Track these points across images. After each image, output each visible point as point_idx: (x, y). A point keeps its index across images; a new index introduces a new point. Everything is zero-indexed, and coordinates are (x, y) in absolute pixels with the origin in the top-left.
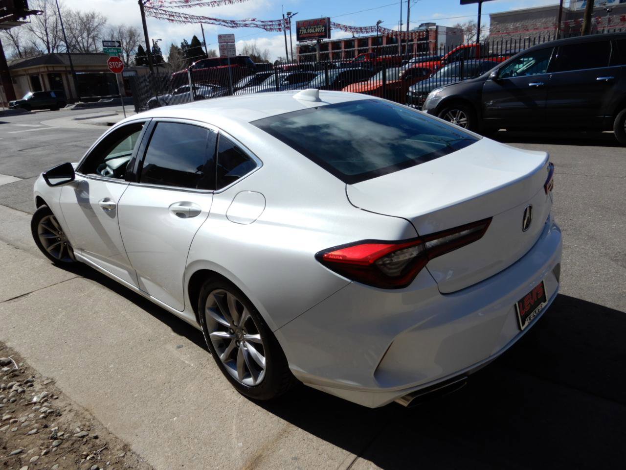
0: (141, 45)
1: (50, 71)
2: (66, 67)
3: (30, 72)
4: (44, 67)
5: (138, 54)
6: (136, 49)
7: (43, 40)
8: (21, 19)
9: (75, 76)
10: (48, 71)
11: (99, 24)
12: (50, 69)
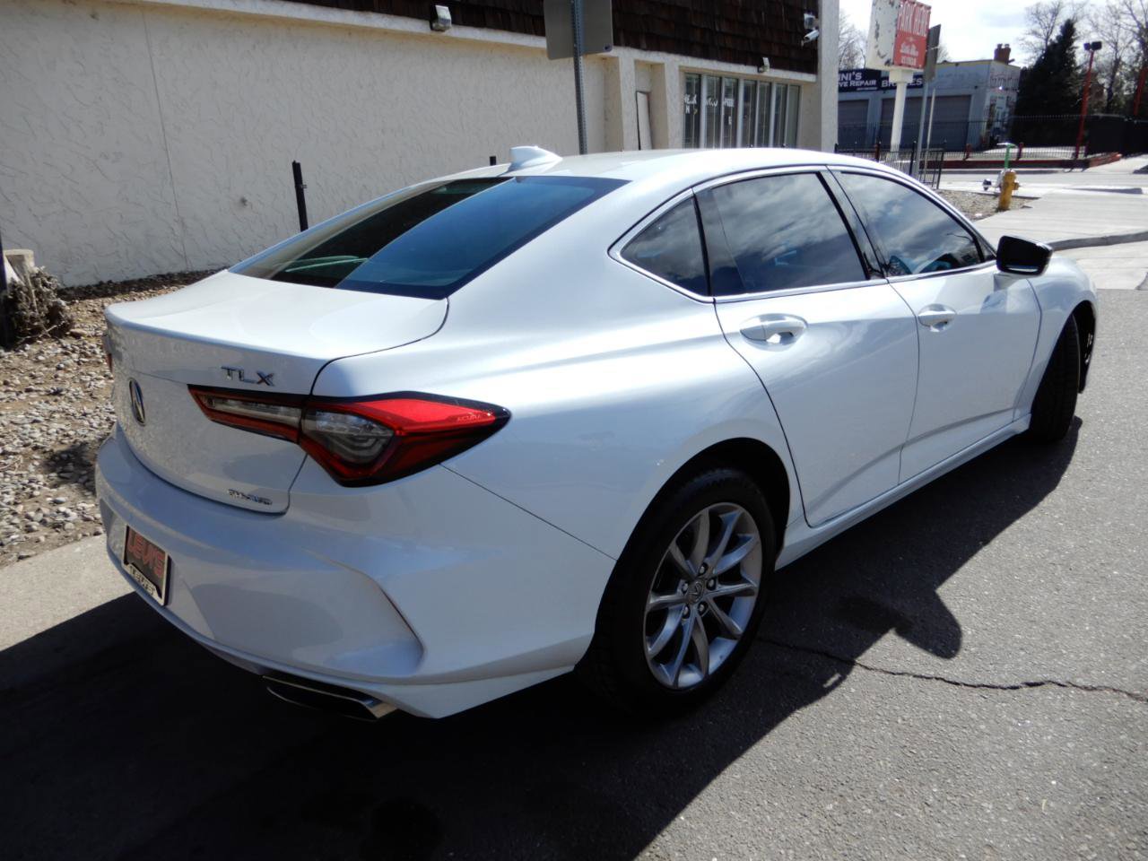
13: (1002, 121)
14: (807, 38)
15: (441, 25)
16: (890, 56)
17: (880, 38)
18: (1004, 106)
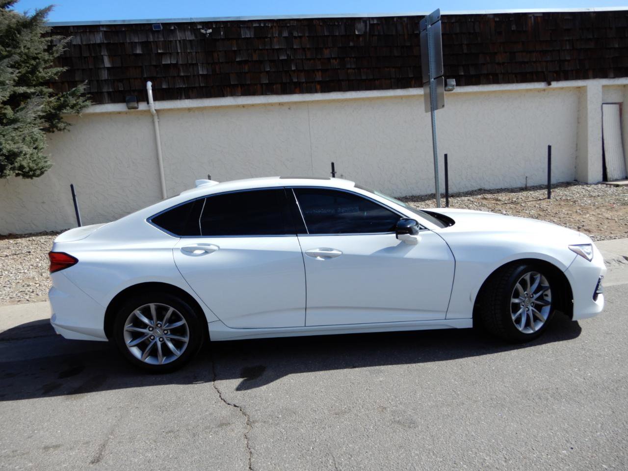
15: (451, 88)
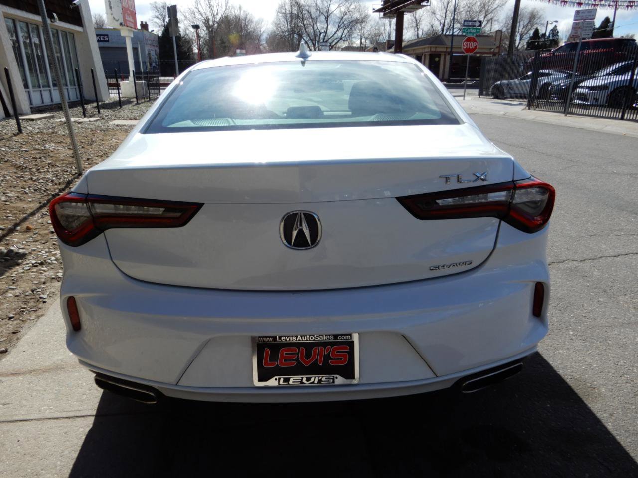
0: (539, 28)
1: (433, 52)
2: (447, 48)
3: (417, 52)
4: (428, 47)
5: (531, 38)
6: (531, 32)
7: (440, 23)
8: (424, 4)
9: (452, 57)
10: (431, 51)
11: (498, 7)
12: (433, 50)
13: (155, 62)
14: (75, 4)
16: (121, 21)
17: (113, 9)
18: (154, 55)
